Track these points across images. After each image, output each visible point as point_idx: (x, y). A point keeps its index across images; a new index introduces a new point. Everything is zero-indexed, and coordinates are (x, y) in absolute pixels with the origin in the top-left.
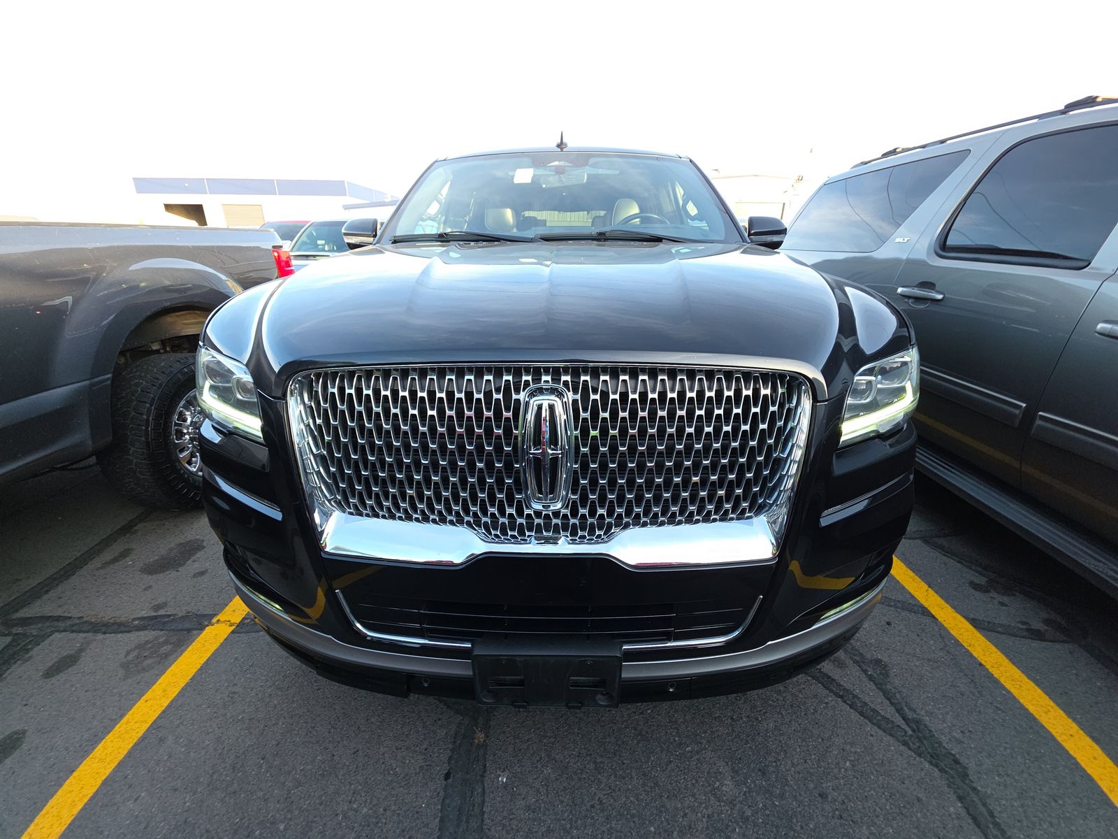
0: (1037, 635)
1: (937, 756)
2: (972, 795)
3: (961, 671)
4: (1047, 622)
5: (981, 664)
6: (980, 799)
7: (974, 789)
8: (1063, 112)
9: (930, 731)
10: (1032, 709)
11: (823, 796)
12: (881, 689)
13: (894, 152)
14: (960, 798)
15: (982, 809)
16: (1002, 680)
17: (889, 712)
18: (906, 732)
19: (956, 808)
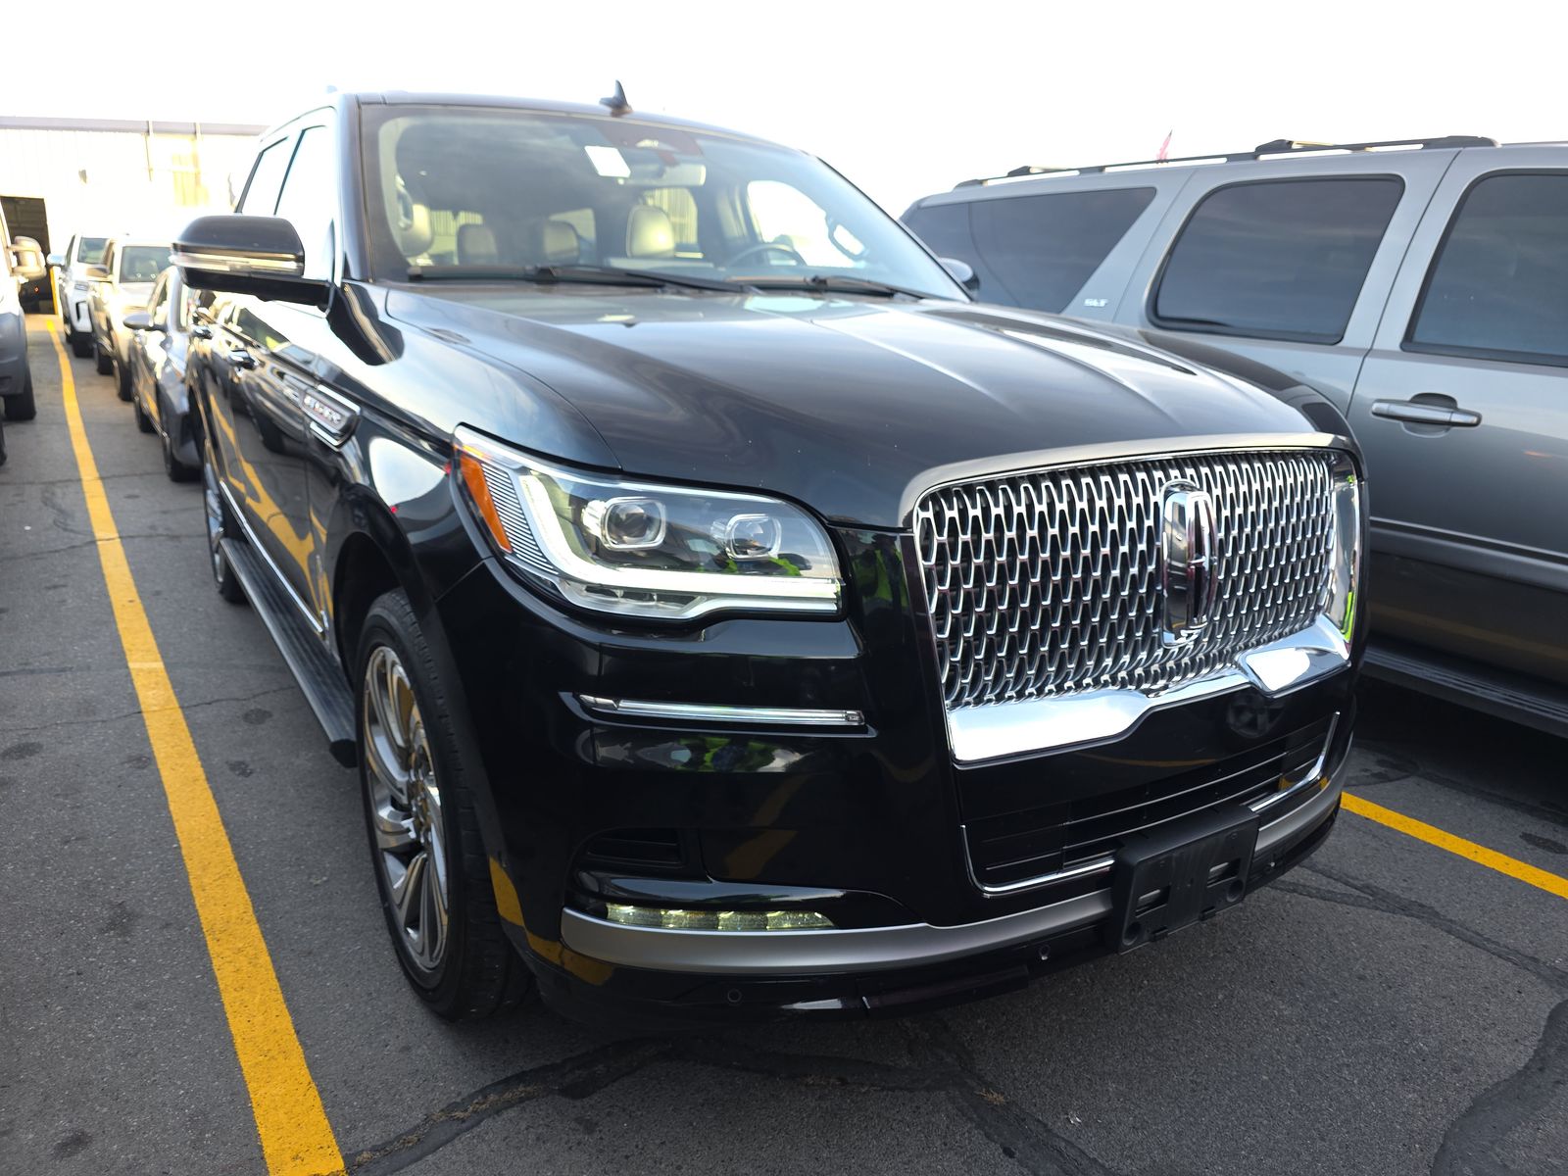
0: (1382, 778)
1: (1405, 908)
2: (1454, 926)
3: (1359, 830)
4: (1380, 763)
5: (1367, 819)
6: (1461, 926)
7: (1451, 921)
8: (1254, 156)
9: (1383, 890)
10: (1433, 842)
11: (1361, 978)
12: (1317, 871)
13: (1025, 171)
14: (1449, 932)
15: (1469, 933)
16: (1392, 826)
17: (1340, 888)
18: (1368, 899)
19: (1452, 941)
